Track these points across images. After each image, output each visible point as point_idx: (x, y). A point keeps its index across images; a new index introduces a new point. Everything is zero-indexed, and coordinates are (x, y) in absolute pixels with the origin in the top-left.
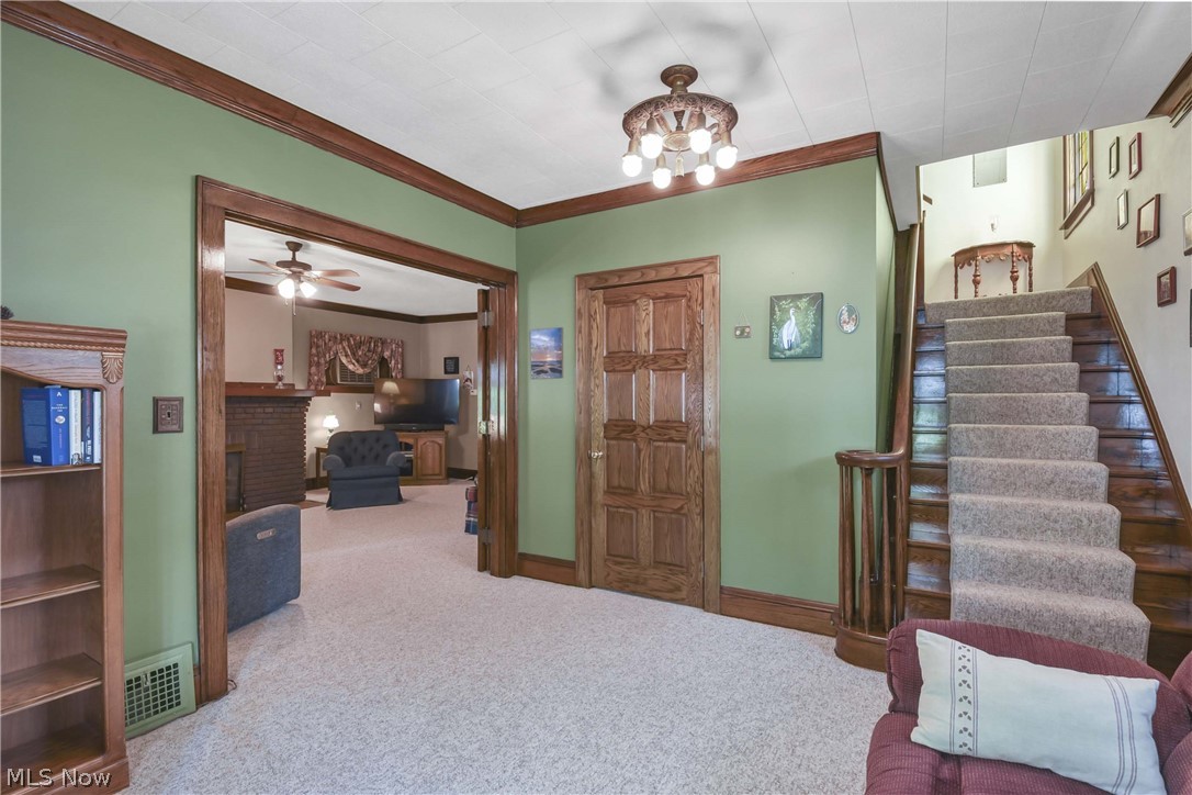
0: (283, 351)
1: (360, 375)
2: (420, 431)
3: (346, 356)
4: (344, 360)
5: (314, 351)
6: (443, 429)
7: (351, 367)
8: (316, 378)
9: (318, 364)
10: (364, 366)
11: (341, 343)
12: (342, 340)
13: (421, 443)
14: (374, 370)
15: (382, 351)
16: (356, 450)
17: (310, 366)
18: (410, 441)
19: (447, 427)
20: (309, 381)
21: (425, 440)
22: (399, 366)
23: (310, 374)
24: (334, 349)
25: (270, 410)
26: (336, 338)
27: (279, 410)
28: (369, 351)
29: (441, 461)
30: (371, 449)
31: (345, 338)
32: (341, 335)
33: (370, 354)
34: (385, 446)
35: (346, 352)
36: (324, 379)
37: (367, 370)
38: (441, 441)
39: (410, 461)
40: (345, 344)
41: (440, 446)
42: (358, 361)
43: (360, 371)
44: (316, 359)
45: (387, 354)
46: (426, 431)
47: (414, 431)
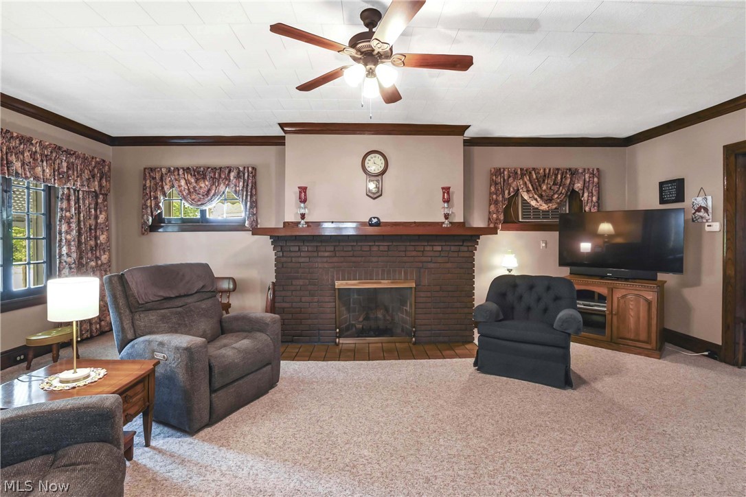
0: (449, 188)
1: (543, 211)
2: (618, 279)
3: (528, 191)
4: (526, 196)
5: (493, 189)
6: (655, 279)
7: (533, 203)
8: (495, 216)
9: (496, 202)
10: (549, 200)
11: (522, 178)
12: (523, 175)
13: (618, 294)
14: (561, 204)
15: (572, 183)
16: (521, 297)
17: (490, 205)
18: (603, 291)
19: (661, 276)
20: (489, 219)
21: (623, 292)
22: (595, 199)
23: (490, 212)
24: (514, 185)
25: (439, 248)
26: (516, 173)
27: (447, 248)
28: (555, 184)
29: (649, 325)
30: (539, 299)
31: (525, 172)
32: (521, 169)
33: (555, 188)
34: (557, 299)
35: (527, 187)
36: (502, 217)
37: (553, 206)
38: (651, 296)
39: (602, 314)
40: (526, 179)
41: (649, 303)
42: (541, 196)
43: (544, 207)
44: (494, 196)
45: (578, 186)
46: (626, 280)
47: (610, 278)
